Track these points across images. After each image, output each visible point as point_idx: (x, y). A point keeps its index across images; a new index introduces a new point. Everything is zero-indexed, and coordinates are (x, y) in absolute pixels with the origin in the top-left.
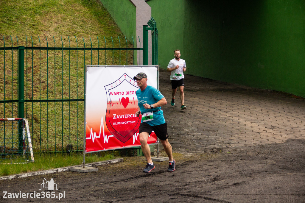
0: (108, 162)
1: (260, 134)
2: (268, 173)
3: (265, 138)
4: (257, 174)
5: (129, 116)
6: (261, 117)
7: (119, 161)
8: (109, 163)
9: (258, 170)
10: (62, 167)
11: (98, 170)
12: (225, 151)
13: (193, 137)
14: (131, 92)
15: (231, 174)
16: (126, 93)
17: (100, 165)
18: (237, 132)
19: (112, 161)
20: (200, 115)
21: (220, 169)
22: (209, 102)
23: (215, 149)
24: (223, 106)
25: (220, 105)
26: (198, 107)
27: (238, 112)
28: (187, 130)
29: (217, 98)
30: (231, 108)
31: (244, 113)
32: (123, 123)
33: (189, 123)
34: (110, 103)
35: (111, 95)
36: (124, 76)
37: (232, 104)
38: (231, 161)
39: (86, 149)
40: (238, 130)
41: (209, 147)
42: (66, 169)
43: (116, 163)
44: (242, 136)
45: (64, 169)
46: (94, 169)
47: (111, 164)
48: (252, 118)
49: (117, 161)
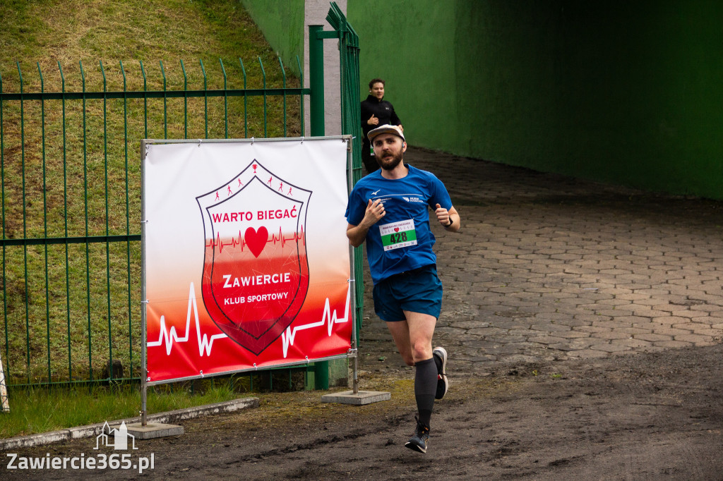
0: (214, 408)
1: (652, 321)
2: (656, 429)
3: (665, 332)
4: (625, 433)
5: (267, 278)
6: (659, 275)
7: (246, 405)
8: (217, 411)
9: (630, 422)
10: (84, 425)
11: (183, 432)
12: (550, 370)
13: (466, 333)
14: (274, 213)
15: (551, 437)
16: (259, 215)
17: (191, 418)
18: (588, 319)
19: (226, 406)
20: (491, 273)
21: (524, 421)
22: (520, 235)
23: (522, 365)
24: (558, 245)
25: (549, 244)
26: (486, 249)
27: (599, 262)
28: (451, 315)
29: (542, 222)
30: (580, 251)
31: (614, 262)
32: (251, 299)
33: (458, 295)
34: (214, 245)
35: (215, 221)
36: (251, 167)
37: (583, 239)
38: (558, 398)
39: (148, 375)
40: (593, 312)
41: (507, 360)
42: (94, 429)
43: (238, 412)
44: (602, 329)
45: (90, 429)
46: (174, 429)
47: (223, 412)
48: (634, 277)
49: (242, 406)
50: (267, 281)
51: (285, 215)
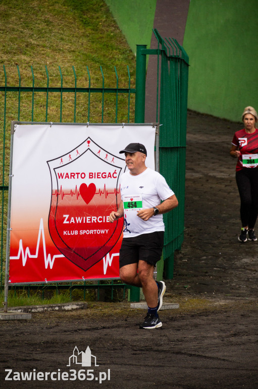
0: (55, 307)
5: (94, 219)
8: (57, 308)
14: (101, 175)
16: (90, 175)
17: (39, 312)
19: (64, 306)
32: (82, 232)
34: (58, 195)
35: (59, 177)
36: (86, 142)
47: (61, 310)
50: (94, 221)
51: (108, 176)
